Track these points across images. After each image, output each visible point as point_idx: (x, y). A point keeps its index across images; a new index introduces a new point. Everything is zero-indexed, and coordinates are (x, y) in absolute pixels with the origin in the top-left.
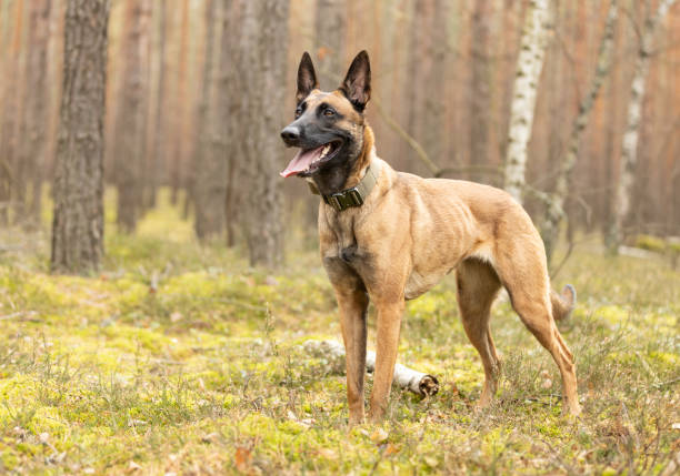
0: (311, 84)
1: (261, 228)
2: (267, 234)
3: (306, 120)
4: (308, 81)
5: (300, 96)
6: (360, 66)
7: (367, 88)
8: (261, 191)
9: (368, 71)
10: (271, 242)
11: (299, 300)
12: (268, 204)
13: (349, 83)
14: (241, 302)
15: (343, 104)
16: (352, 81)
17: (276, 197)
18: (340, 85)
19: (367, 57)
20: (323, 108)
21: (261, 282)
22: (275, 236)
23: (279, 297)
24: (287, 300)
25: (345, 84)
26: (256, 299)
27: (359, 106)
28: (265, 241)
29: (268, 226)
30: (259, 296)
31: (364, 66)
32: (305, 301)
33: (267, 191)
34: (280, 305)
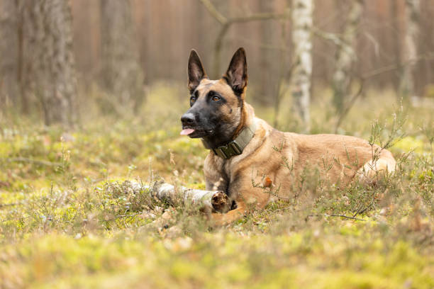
0: (200, 75)
1: (54, 91)
2: (59, 95)
3: (199, 106)
4: (196, 73)
5: (192, 85)
6: (239, 59)
7: (245, 77)
8: (51, 52)
9: (245, 63)
10: (65, 103)
11: (97, 154)
12: (59, 65)
13: (230, 73)
14: (37, 159)
15: (227, 90)
16: (234, 71)
17: (67, 58)
18: (224, 74)
19: (244, 52)
20: (211, 95)
21: (56, 139)
22: (68, 96)
23: (76, 152)
24: (84, 154)
25: (228, 74)
26: (53, 155)
27: (238, 91)
28: (59, 102)
29: (61, 87)
30: (56, 152)
31: (242, 59)
32: (102, 154)
33: (56, 53)
34: (77, 159)
